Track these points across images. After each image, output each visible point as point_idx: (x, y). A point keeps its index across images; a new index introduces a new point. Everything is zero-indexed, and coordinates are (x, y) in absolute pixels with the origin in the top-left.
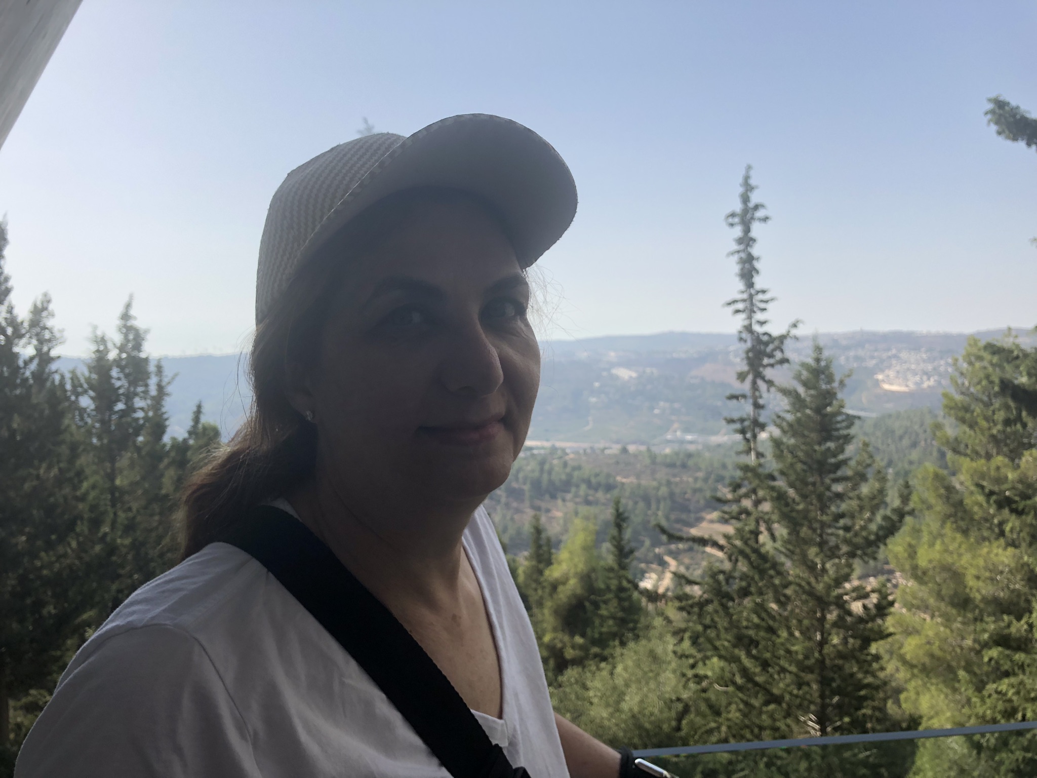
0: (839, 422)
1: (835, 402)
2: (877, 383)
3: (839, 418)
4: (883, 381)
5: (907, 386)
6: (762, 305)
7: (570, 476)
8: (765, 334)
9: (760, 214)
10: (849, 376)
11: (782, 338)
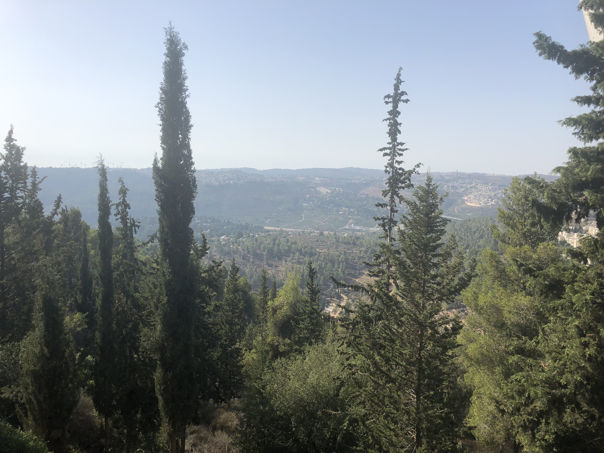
0: (438, 222)
1: (437, 211)
2: (463, 202)
3: (438, 220)
4: (467, 200)
5: (480, 204)
6: (400, 152)
7: (290, 247)
8: (400, 169)
9: (404, 98)
10: (446, 196)
11: (410, 172)
